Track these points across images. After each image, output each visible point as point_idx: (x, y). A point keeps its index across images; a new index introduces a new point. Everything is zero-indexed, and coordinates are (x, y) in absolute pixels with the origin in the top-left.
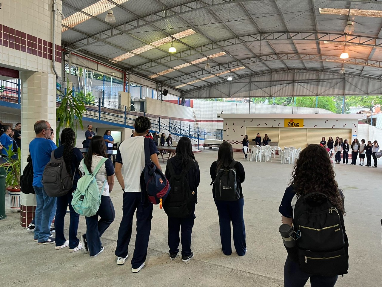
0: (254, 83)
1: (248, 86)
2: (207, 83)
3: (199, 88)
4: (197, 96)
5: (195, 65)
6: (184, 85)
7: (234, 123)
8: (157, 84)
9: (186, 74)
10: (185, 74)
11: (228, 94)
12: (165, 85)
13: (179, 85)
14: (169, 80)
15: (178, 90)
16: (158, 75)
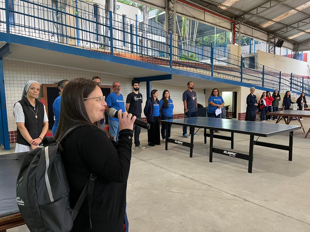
6: (301, 34)
8: (268, 35)
10: (308, 16)
13: (295, 34)
14: (285, 27)
15: (292, 41)
16: (274, 21)
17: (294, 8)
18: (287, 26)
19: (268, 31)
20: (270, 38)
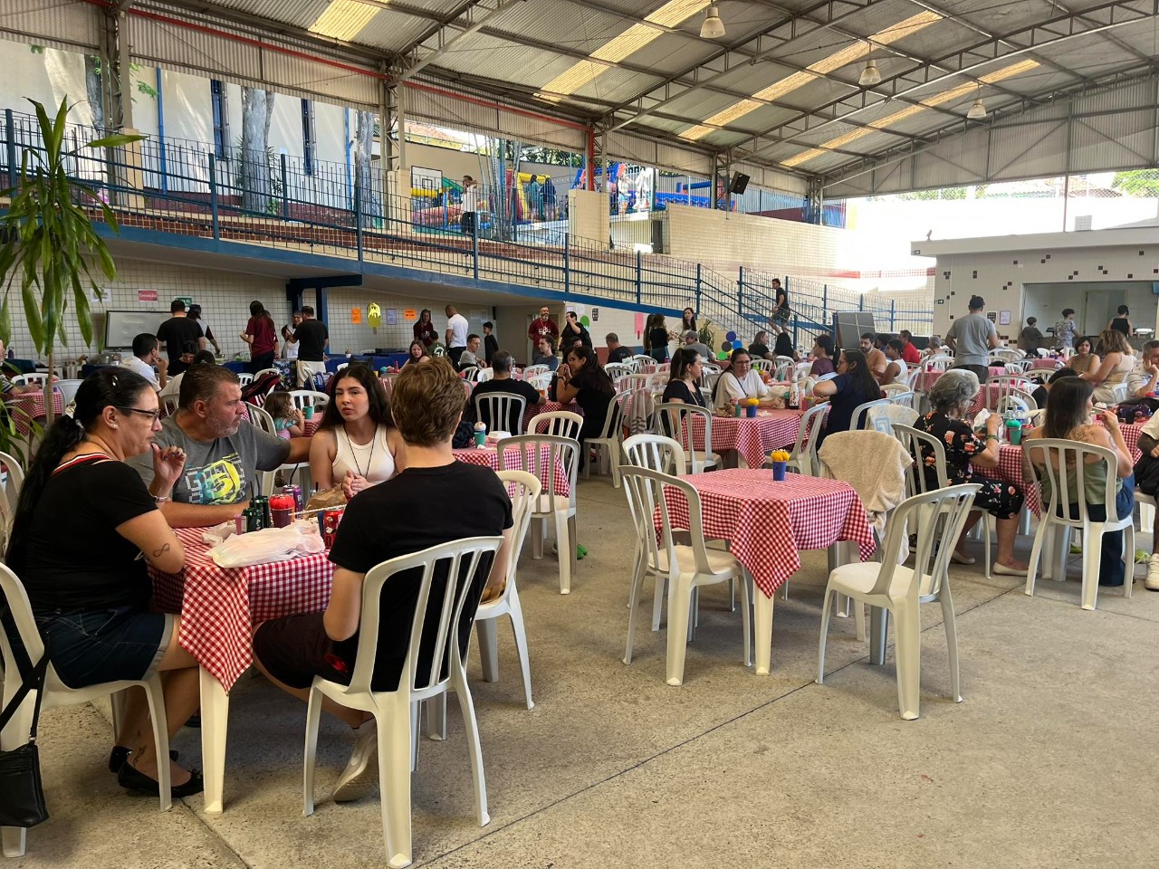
0: (1085, 120)
1: (1059, 132)
2: (899, 137)
3: (870, 159)
4: (869, 188)
5: (830, 76)
6: (814, 153)
7: (975, 272)
8: (712, 157)
9: (807, 112)
10: (801, 113)
11: (982, 171)
12: (738, 158)
13: (795, 154)
14: (751, 139)
15: (796, 171)
16: (709, 125)
17: (748, 96)
18: (754, 134)
19: (707, 149)
20: (717, 168)
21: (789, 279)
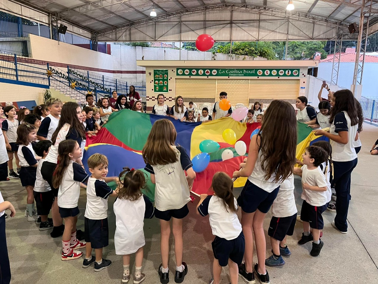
0: (185, 23)
1: (177, 26)
2: (125, 20)
3: (115, 28)
4: (115, 39)
6: (93, 22)
8: (49, 16)
9: (90, 2)
11: (154, 37)
12: (61, 18)
13: (86, 21)
18: (67, 8)
19: (48, 12)
20: (52, 21)
21: (89, 72)
